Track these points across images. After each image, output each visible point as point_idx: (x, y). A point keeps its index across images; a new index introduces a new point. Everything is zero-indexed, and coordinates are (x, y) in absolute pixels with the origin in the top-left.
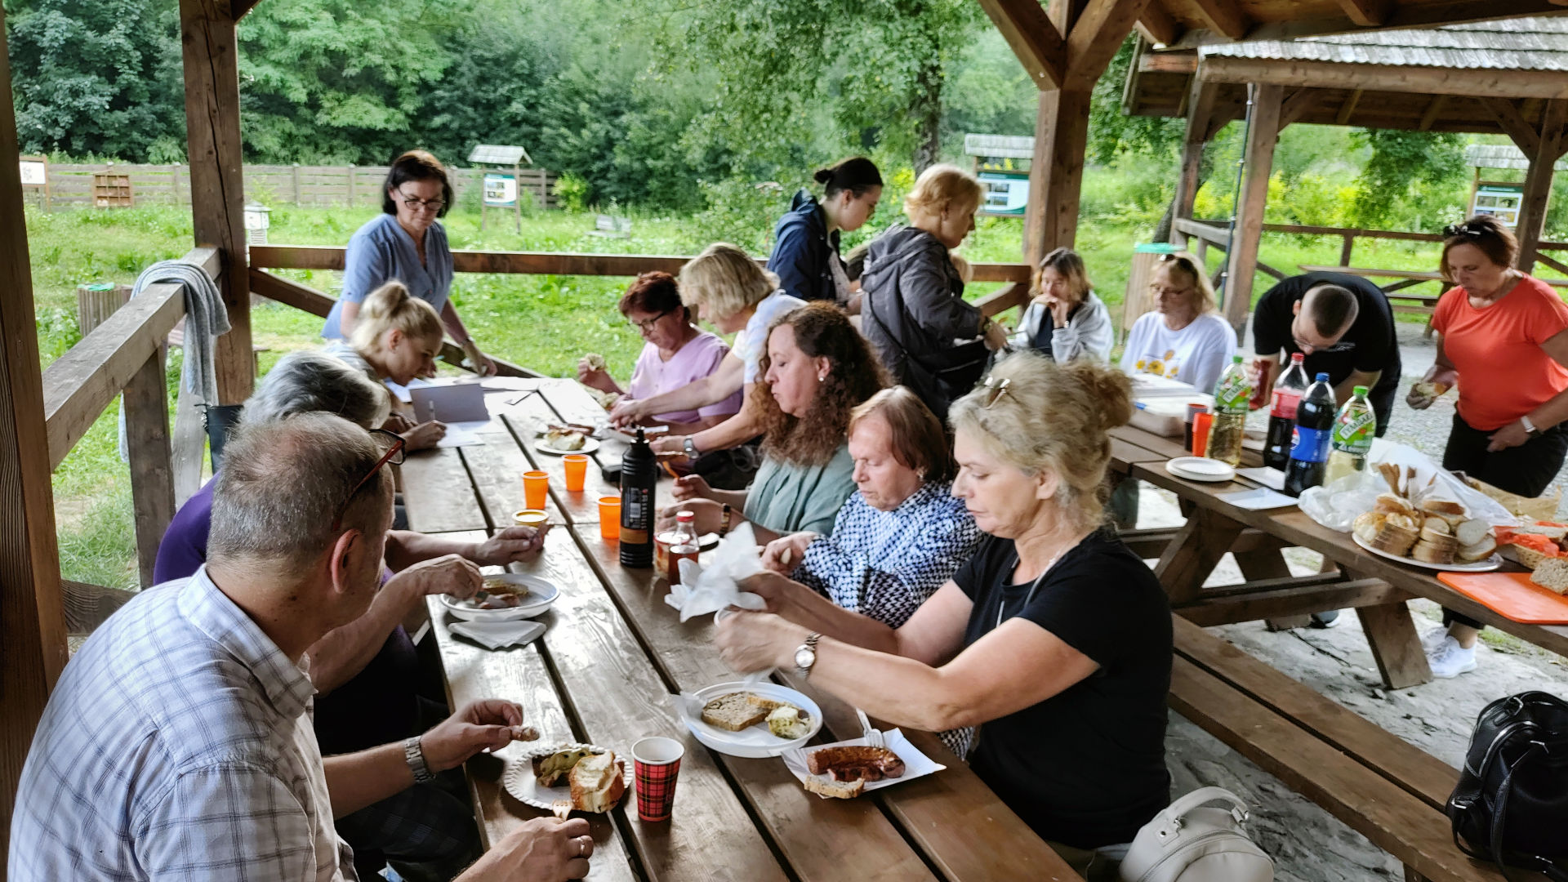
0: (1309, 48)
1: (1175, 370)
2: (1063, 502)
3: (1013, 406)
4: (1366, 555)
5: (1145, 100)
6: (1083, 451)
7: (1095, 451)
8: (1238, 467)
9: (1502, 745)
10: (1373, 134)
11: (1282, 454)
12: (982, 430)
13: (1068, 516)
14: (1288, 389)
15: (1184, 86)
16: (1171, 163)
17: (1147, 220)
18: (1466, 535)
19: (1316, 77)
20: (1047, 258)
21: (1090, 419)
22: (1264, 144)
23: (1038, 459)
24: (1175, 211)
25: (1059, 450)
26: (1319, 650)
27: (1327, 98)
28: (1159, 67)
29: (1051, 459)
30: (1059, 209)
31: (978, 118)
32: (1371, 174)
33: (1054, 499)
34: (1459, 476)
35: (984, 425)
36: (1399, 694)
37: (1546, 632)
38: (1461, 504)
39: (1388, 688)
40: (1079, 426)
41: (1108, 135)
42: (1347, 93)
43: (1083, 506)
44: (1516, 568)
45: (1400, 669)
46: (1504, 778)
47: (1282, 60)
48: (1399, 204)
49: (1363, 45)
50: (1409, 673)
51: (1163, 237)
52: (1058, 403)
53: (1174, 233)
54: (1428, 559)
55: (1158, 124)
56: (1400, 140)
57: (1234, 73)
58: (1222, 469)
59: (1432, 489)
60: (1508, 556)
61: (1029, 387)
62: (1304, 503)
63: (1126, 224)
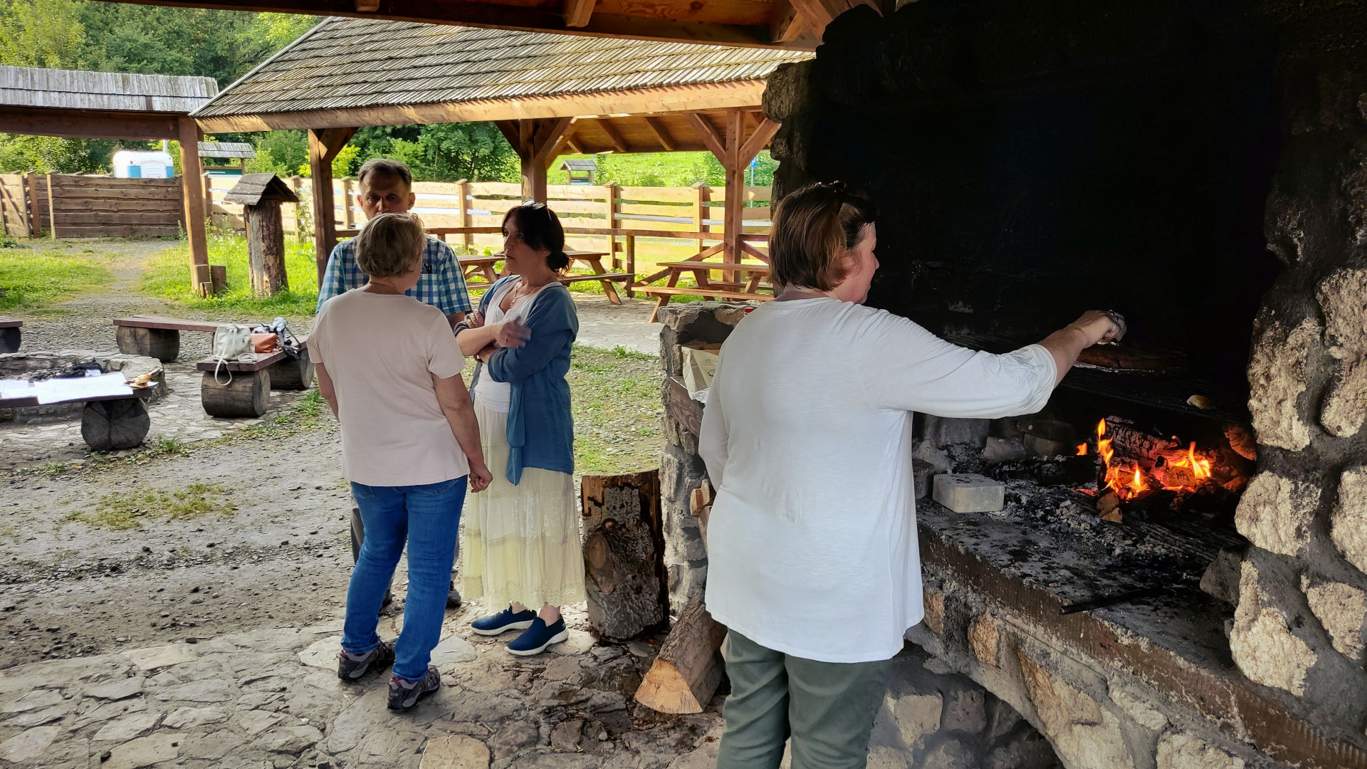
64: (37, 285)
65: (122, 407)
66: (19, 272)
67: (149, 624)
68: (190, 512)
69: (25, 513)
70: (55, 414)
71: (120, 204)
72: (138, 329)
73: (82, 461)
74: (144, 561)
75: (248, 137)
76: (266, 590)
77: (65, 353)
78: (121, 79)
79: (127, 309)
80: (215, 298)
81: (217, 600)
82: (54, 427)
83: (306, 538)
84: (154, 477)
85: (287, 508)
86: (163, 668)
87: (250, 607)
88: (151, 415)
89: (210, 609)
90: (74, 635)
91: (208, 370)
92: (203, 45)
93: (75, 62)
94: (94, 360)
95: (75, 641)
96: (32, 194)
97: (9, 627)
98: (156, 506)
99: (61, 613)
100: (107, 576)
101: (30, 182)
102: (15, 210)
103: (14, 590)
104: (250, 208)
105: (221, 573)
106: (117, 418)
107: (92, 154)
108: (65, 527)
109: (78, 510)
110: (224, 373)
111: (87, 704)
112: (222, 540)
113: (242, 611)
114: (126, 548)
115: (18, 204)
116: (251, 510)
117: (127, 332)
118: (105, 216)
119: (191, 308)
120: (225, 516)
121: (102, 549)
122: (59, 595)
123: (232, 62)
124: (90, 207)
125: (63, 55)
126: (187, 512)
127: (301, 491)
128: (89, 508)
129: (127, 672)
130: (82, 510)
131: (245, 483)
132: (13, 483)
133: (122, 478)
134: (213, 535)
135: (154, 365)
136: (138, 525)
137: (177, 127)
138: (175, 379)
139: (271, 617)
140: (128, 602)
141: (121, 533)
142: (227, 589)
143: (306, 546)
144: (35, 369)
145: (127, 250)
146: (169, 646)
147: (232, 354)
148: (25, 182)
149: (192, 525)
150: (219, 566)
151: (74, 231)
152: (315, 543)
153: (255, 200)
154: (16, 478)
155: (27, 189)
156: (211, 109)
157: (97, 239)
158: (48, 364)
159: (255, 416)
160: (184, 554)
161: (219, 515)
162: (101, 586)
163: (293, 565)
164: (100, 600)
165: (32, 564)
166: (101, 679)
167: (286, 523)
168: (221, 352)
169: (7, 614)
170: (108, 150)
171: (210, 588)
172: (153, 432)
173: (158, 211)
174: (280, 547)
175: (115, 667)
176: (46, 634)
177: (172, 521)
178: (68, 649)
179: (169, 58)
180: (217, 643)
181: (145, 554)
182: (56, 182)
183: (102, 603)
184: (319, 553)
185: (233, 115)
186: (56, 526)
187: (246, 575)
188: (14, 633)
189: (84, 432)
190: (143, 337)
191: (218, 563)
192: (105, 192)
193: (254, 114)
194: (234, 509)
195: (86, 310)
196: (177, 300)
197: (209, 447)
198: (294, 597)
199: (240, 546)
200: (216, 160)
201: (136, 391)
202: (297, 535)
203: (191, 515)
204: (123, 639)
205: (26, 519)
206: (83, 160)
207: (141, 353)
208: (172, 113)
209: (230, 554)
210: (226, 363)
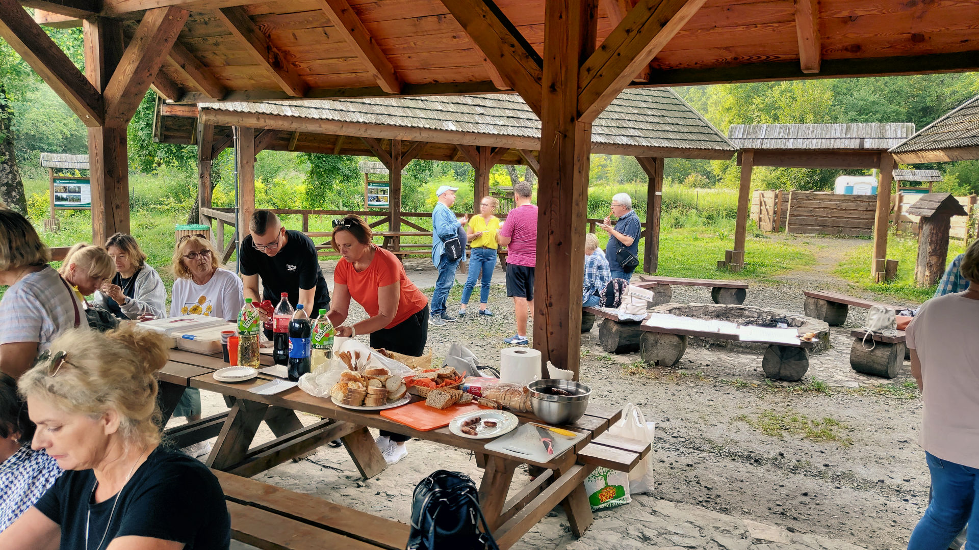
0: (264, 107)
1: (209, 308)
2: (126, 433)
3: (74, 371)
4: (340, 410)
5: (167, 133)
6: (136, 393)
7: (145, 390)
8: (259, 368)
9: (427, 507)
10: (310, 156)
11: (284, 354)
12: (51, 394)
13: (132, 441)
14: (281, 315)
15: (192, 126)
16: (192, 173)
17: (183, 208)
18: (391, 386)
19: (272, 124)
20: (109, 240)
21: (137, 368)
22: (247, 163)
23: (102, 406)
24: (200, 203)
25: (117, 396)
26: (324, 466)
27: (280, 135)
28: (174, 113)
29: (112, 403)
30: (114, 207)
31: (50, 141)
32: (312, 178)
33: (118, 432)
34: (381, 352)
35: (51, 389)
36: (371, 481)
37: (437, 433)
38: (386, 369)
39: (365, 479)
40: (129, 376)
41: (146, 155)
42: (291, 134)
43: (143, 432)
44: (418, 399)
45: (369, 466)
46: (430, 525)
47: (250, 113)
48: (330, 195)
49: (296, 106)
50: (375, 467)
51: (195, 220)
52: (110, 362)
53: (201, 216)
54: (373, 405)
55: (180, 148)
56: (324, 159)
57: (222, 120)
58: (249, 372)
59: (370, 363)
60: (413, 393)
61: (84, 354)
62: (301, 385)
63: (169, 210)
64: (767, 262)
65: (791, 352)
66: (759, 254)
67: (767, 506)
68: (819, 436)
69: (715, 408)
70: (751, 348)
71: (833, 213)
72: (819, 300)
73: (759, 383)
74: (777, 462)
75: (940, 166)
76: (855, 512)
77: (767, 309)
78: (845, 128)
79: (820, 286)
80: (885, 285)
81: (818, 507)
82: (748, 356)
83: (899, 482)
84: (801, 406)
85: (891, 454)
86: (765, 541)
87: (839, 521)
88: (810, 361)
89: (811, 512)
90: (719, 496)
91: (859, 337)
92: (917, 99)
93: (823, 117)
94: (785, 317)
95: (718, 500)
96: (778, 204)
97: (686, 476)
98: (797, 426)
99: (716, 478)
100: (751, 464)
101: (779, 197)
102: (766, 214)
103: (695, 454)
104: (925, 220)
105: (828, 488)
106: (787, 359)
107: (823, 178)
108: (735, 423)
109: (746, 414)
110: (869, 341)
111: (712, 545)
112: (835, 464)
113: (833, 521)
114: (768, 450)
115: (769, 210)
116: (864, 448)
117: (812, 301)
118: (822, 220)
119: (866, 290)
120: (843, 447)
121: (753, 444)
122: (719, 466)
123: (937, 110)
124: (813, 214)
125: (815, 114)
126: (817, 436)
127: (906, 444)
128: (754, 415)
129: (742, 535)
130: (749, 415)
131: (865, 427)
132: (715, 386)
133: (780, 400)
134: (830, 459)
135: (823, 326)
136: (781, 436)
137: (879, 159)
138: (837, 340)
139: (852, 534)
140: (758, 486)
141: (768, 438)
142: (827, 501)
143: (897, 489)
144: (747, 317)
145: (832, 244)
146: (775, 527)
147: (878, 328)
148: (776, 196)
149: (817, 447)
150: (827, 482)
151: (799, 229)
152: (905, 488)
153: (929, 213)
154: (717, 384)
155: (777, 201)
156: (904, 147)
157: (814, 235)
158: (756, 315)
159: (888, 378)
160: (806, 465)
161: (838, 445)
162: (745, 470)
163: (882, 500)
164: (741, 479)
165: (710, 442)
166: (725, 532)
167: (887, 466)
168: (871, 326)
169: (687, 468)
170: (834, 175)
171: (815, 496)
172: (809, 373)
173: (860, 218)
174: (877, 483)
175: (736, 528)
176: (704, 489)
177: (805, 440)
178: (713, 504)
179: (889, 110)
180: (807, 538)
181: (779, 457)
182: (795, 197)
183: (742, 481)
184: (906, 498)
185: (921, 150)
186: (730, 421)
187: (844, 496)
188: (688, 482)
189: (764, 363)
190: (822, 306)
191: (828, 480)
192: (825, 204)
193: (938, 149)
194: (851, 444)
195: (793, 282)
196: (857, 282)
197: (847, 393)
198: (876, 525)
199: (847, 472)
200: (911, 183)
201: (803, 343)
202: (892, 478)
203: (819, 439)
204: (747, 511)
205: (715, 411)
206: (815, 183)
207: (818, 317)
208: (878, 150)
209: (839, 476)
210: (873, 334)
